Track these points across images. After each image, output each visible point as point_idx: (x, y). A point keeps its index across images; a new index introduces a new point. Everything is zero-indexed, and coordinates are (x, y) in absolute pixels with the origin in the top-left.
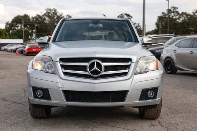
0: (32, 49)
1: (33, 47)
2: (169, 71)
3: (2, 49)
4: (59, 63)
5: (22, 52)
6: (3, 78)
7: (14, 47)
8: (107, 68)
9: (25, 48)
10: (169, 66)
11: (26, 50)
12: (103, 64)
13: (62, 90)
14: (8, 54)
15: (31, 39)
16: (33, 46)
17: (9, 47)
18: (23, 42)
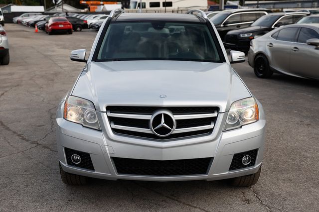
0: (59, 25)
1: (59, 22)
2: (261, 73)
3: (14, 21)
4: (105, 113)
5: (43, 28)
6: (18, 85)
7: (31, 19)
8: (181, 124)
9: (47, 22)
10: (262, 66)
11: (50, 26)
12: (175, 117)
13: (111, 157)
14: (23, 31)
15: (56, 4)
16: (59, 20)
17: (24, 18)
18: (45, 9)
